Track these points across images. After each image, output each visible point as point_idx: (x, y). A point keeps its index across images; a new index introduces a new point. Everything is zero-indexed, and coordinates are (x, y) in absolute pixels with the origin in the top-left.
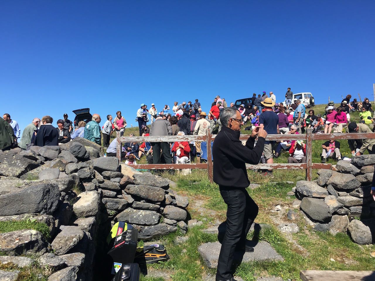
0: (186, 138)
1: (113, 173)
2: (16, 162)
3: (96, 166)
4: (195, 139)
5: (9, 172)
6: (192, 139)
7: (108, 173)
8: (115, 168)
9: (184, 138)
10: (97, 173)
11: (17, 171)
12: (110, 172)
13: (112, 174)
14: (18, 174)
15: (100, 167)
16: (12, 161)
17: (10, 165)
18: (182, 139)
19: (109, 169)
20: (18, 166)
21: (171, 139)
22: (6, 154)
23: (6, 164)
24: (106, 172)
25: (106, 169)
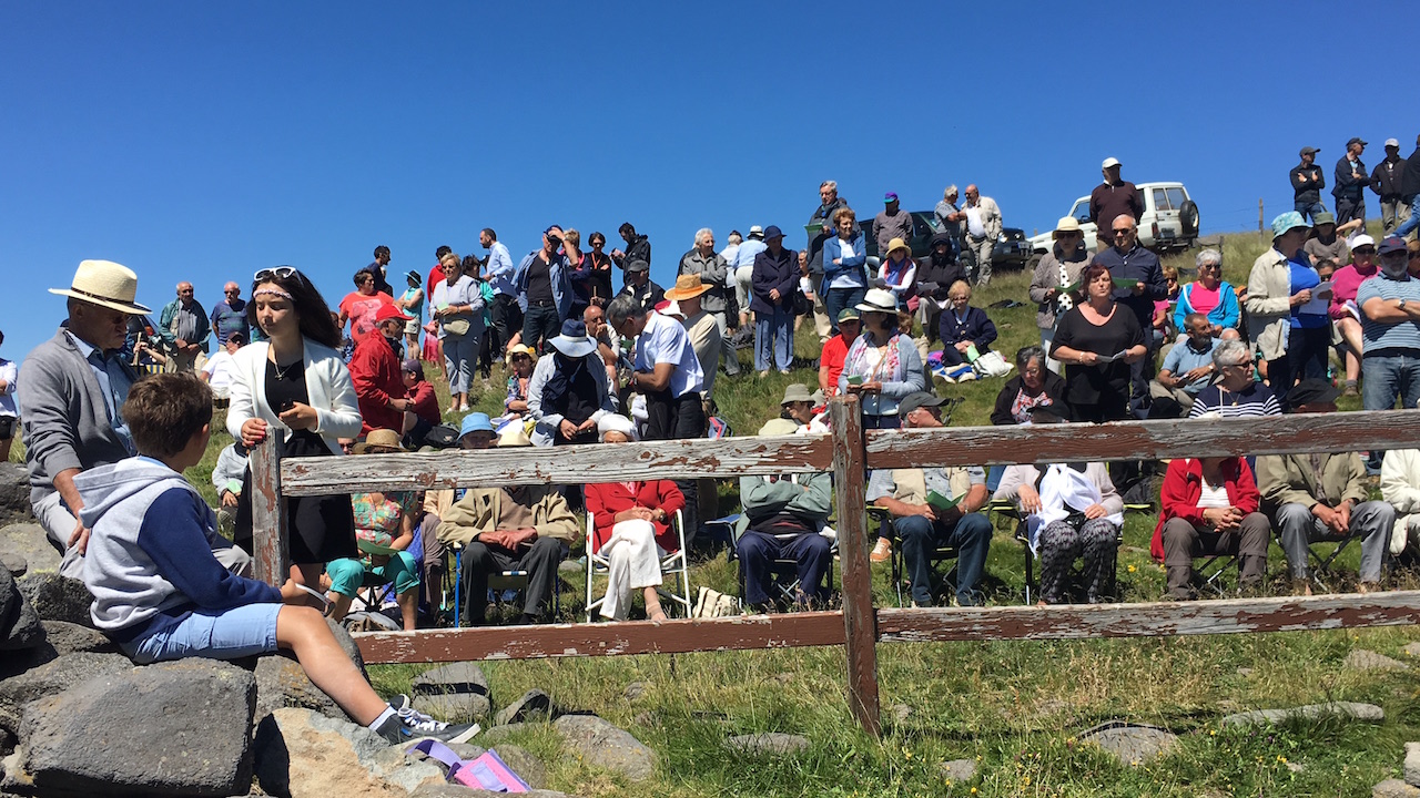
0: (704, 455)
4: (761, 463)
6: (742, 461)
9: (691, 460)
21: (610, 467)
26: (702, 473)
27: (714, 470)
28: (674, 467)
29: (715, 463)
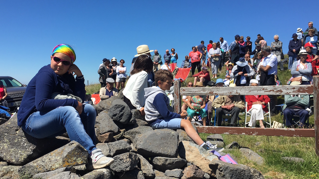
0: (278, 89)
1: (170, 160)
2: (20, 139)
3: (141, 147)
4: (293, 92)
5: (11, 155)
6: (288, 91)
7: (161, 161)
8: (172, 150)
9: (275, 91)
10: (143, 160)
11: (21, 155)
12: (163, 158)
13: (168, 162)
14: (22, 159)
15: (147, 150)
16: (15, 139)
17: (13, 145)
18: (272, 92)
19: (163, 152)
20: (23, 147)
21: (254, 92)
22: (7, 128)
23: (6, 142)
24: (158, 158)
25: (158, 153)
26: (278, 94)
27: (281, 93)
28: (271, 92)
29: (281, 91)
